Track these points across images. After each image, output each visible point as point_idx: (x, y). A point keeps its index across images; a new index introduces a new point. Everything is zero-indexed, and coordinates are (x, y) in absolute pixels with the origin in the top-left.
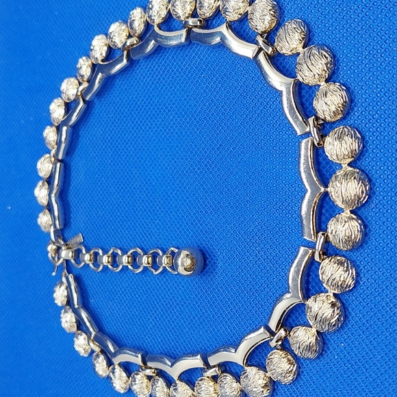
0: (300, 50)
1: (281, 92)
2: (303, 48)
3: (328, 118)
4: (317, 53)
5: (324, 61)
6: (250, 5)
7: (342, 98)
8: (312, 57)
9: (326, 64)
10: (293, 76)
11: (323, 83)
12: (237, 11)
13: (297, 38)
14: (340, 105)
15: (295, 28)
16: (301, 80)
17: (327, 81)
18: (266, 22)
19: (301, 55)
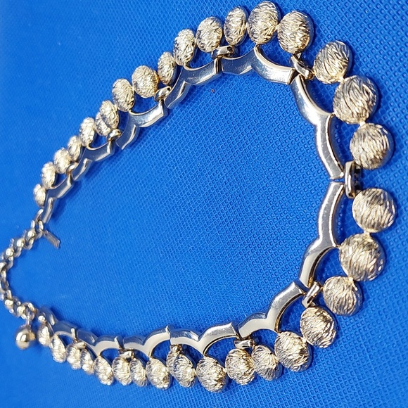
0: (341, 79)
1: (315, 126)
2: (344, 77)
3: (365, 165)
4: (358, 87)
5: (365, 97)
6: (278, 23)
7: (383, 145)
8: (351, 91)
9: (367, 102)
10: (330, 110)
11: (362, 123)
12: (265, 32)
13: (337, 66)
14: (379, 153)
15: (335, 53)
16: (338, 116)
17: (367, 121)
18: (298, 40)
19: (340, 86)
